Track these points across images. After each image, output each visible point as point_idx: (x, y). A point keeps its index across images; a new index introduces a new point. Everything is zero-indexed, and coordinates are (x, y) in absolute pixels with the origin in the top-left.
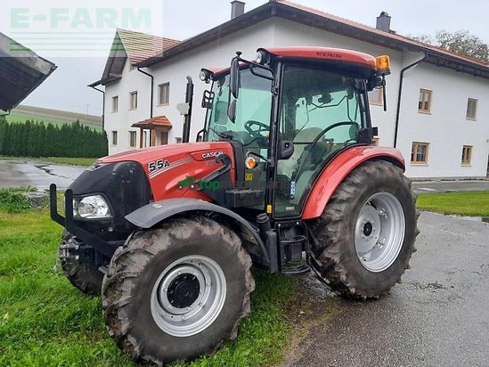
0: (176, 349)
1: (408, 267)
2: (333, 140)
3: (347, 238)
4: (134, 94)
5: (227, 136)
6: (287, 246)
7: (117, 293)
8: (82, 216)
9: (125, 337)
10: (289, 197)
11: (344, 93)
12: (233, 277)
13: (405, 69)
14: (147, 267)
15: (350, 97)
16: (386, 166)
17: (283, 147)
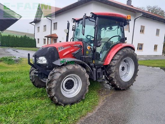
0: (68, 101)
1: (135, 81)
2: (113, 41)
3: (117, 71)
4: (45, 26)
5: (81, 40)
6: (99, 73)
7: (51, 84)
8: (39, 63)
9: (54, 97)
10: (100, 58)
11: (117, 27)
12: (84, 81)
13: (136, 19)
14: (60, 77)
15: (118, 28)
16: (129, 49)
17: (98, 43)
